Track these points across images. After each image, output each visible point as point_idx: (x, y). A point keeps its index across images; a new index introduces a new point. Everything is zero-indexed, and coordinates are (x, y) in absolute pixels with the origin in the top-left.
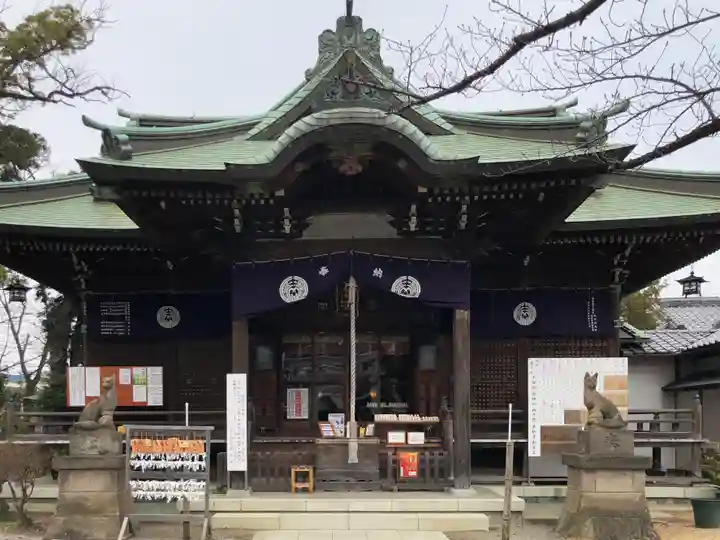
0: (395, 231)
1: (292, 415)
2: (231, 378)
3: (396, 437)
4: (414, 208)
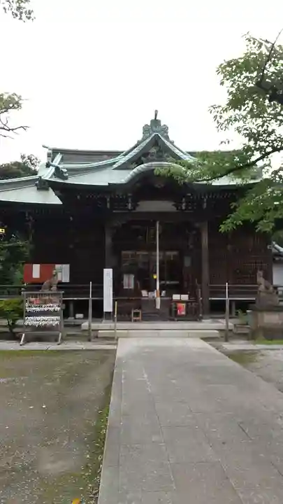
0: (175, 208)
1: (126, 287)
2: (106, 271)
3: (176, 297)
4: (184, 200)
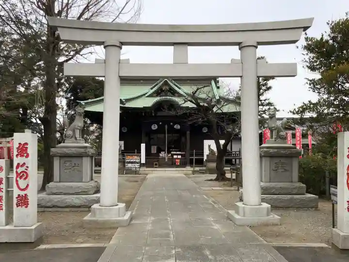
1: (152, 152)
2: (142, 144)
3: (175, 157)
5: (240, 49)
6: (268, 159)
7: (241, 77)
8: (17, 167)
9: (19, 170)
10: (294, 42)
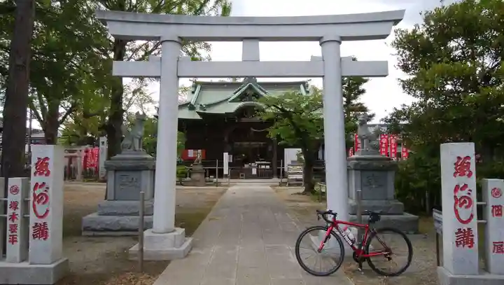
2: (225, 154)
5: (321, 45)
6: (359, 172)
7: (323, 76)
8: (35, 188)
9: (38, 192)
10: (384, 37)
